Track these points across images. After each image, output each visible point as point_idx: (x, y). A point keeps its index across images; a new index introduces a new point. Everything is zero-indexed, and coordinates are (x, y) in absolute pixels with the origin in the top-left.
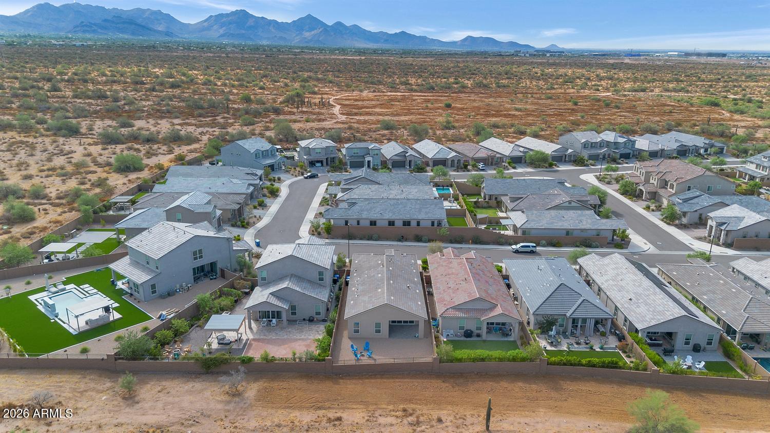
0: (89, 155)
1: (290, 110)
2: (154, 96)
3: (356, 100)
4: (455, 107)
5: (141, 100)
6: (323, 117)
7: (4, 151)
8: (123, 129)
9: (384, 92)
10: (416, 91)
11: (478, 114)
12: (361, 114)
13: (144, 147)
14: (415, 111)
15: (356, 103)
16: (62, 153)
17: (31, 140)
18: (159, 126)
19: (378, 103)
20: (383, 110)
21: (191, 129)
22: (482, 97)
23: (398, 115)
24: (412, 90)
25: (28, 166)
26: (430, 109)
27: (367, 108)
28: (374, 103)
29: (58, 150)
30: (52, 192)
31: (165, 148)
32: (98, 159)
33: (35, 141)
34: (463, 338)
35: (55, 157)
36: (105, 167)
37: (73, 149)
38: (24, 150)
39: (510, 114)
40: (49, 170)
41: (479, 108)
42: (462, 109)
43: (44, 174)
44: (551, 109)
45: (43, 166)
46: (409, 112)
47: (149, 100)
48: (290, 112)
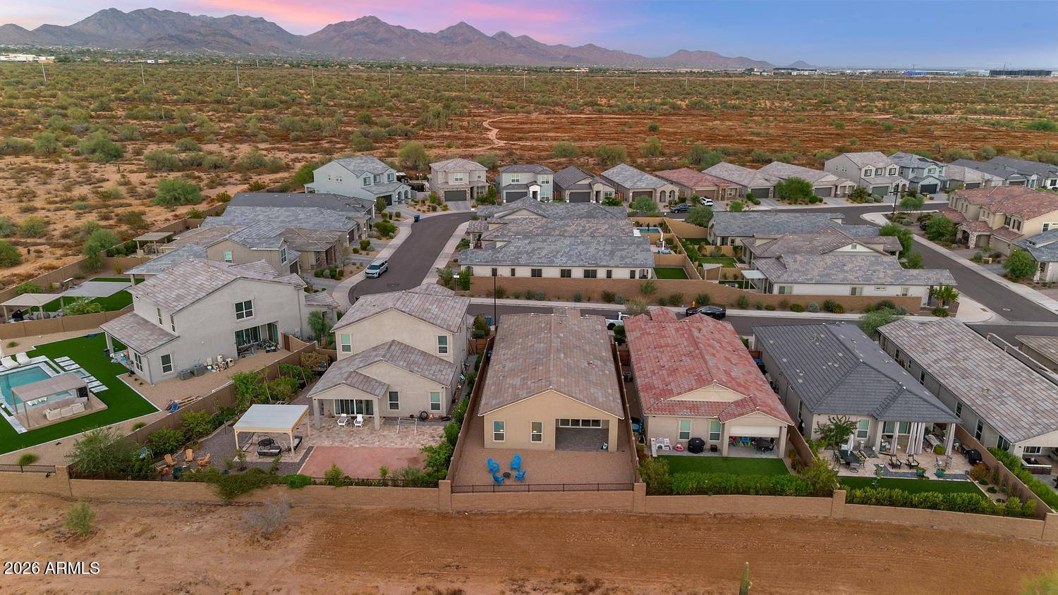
0: (126, 183)
1: (425, 133)
2: (237, 118)
3: (521, 123)
4: (664, 131)
5: (220, 121)
6: (472, 142)
7: (7, 178)
8: (184, 155)
9: (562, 114)
10: (606, 113)
11: (698, 140)
12: (527, 139)
13: (209, 176)
14: (605, 135)
15: (521, 126)
16: (88, 181)
17: (49, 166)
18: (237, 151)
19: (553, 126)
20: (559, 135)
21: (280, 154)
22: (704, 120)
23: (580, 140)
24: (600, 111)
25: (34, 197)
26: (629, 134)
27: (538, 132)
28: (546, 126)
29: (84, 178)
30: (58, 229)
31: (238, 176)
32: (139, 189)
33: (55, 166)
34: (687, 454)
35: (77, 186)
36: (145, 199)
37: (106, 177)
38: (36, 178)
39: (745, 140)
40: (62, 201)
41: (699, 132)
42: (675, 134)
43: (53, 206)
44: (805, 134)
45: (56, 197)
46: (597, 137)
47: (231, 122)
48: (426, 136)
